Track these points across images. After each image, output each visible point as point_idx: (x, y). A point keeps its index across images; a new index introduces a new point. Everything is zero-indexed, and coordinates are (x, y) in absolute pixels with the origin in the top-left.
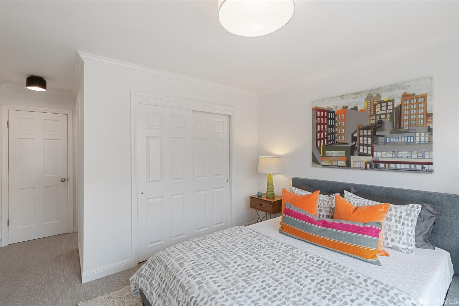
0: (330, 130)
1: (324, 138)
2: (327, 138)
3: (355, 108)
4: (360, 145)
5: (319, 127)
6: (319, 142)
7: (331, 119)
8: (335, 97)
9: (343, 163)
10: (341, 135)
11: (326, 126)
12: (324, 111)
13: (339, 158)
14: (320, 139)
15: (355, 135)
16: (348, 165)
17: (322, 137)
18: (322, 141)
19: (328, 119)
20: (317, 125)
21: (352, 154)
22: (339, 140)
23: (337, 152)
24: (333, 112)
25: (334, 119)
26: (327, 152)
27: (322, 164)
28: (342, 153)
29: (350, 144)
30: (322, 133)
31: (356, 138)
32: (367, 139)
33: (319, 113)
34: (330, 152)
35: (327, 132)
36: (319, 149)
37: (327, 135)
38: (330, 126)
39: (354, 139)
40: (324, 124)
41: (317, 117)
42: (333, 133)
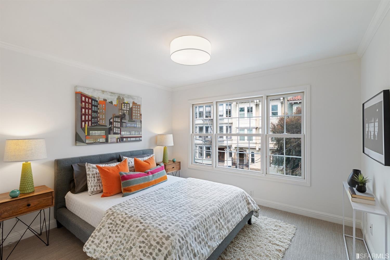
0: (94, 115)
1: (88, 121)
2: (91, 121)
3: (111, 103)
4: (114, 127)
5: (83, 110)
6: (83, 123)
7: (94, 106)
8: (98, 90)
9: (103, 140)
10: (102, 119)
11: (90, 111)
12: (89, 98)
13: (100, 136)
14: (85, 121)
15: (111, 121)
16: (107, 141)
17: (87, 119)
18: (87, 123)
19: (92, 105)
20: (82, 108)
21: (110, 134)
22: (101, 122)
23: (99, 132)
24: (97, 101)
25: (97, 106)
26: (91, 132)
27: (87, 142)
28: (103, 133)
29: (108, 126)
30: (87, 117)
31: (112, 122)
32: (118, 124)
33: (83, 98)
34: (94, 132)
35: (92, 116)
36: (83, 129)
37: (92, 118)
38: (94, 112)
39: (111, 123)
40: (89, 109)
41: (82, 102)
42: (97, 117)
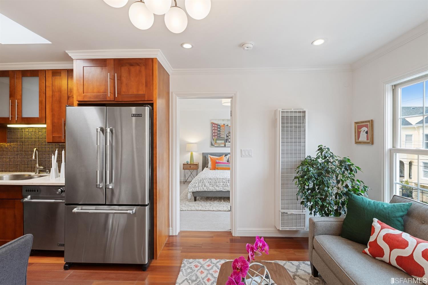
0: (219, 132)
1: (216, 136)
2: (217, 135)
3: (228, 125)
4: (229, 138)
5: (214, 131)
6: (214, 137)
7: (219, 128)
8: (220, 120)
9: (223, 145)
10: (223, 135)
11: (217, 131)
12: (216, 124)
13: (222, 143)
14: (214, 136)
15: (228, 135)
16: (225, 146)
17: (215, 135)
18: (215, 137)
19: (218, 128)
20: (213, 130)
21: (226, 142)
22: (222, 136)
23: (221, 141)
24: (220, 126)
25: (220, 128)
26: (217, 141)
27: (215, 146)
28: (223, 142)
29: (226, 138)
30: (215, 134)
31: (228, 136)
33: (214, 125)
34: (218, 141)
35: (217, 133)
36: (214, 140)
37: (217, 134)
38: (219, 131)
39: (227, 136)
40: (216, 130)
41: (213, 127)
42: (220, 134)
